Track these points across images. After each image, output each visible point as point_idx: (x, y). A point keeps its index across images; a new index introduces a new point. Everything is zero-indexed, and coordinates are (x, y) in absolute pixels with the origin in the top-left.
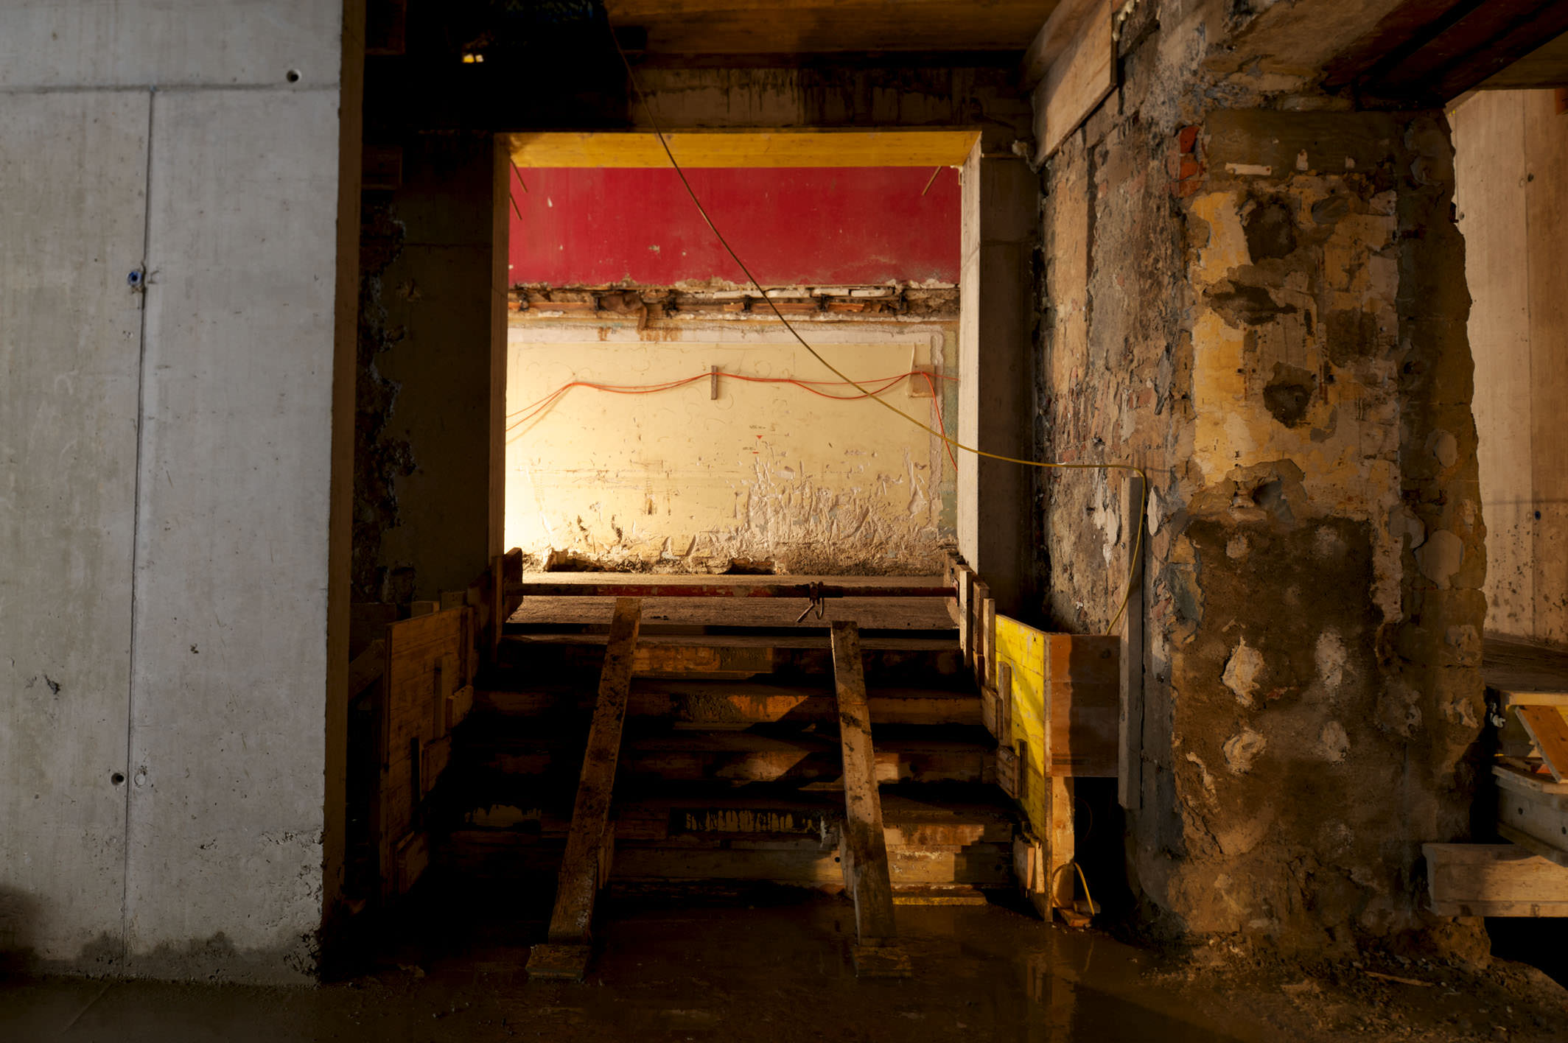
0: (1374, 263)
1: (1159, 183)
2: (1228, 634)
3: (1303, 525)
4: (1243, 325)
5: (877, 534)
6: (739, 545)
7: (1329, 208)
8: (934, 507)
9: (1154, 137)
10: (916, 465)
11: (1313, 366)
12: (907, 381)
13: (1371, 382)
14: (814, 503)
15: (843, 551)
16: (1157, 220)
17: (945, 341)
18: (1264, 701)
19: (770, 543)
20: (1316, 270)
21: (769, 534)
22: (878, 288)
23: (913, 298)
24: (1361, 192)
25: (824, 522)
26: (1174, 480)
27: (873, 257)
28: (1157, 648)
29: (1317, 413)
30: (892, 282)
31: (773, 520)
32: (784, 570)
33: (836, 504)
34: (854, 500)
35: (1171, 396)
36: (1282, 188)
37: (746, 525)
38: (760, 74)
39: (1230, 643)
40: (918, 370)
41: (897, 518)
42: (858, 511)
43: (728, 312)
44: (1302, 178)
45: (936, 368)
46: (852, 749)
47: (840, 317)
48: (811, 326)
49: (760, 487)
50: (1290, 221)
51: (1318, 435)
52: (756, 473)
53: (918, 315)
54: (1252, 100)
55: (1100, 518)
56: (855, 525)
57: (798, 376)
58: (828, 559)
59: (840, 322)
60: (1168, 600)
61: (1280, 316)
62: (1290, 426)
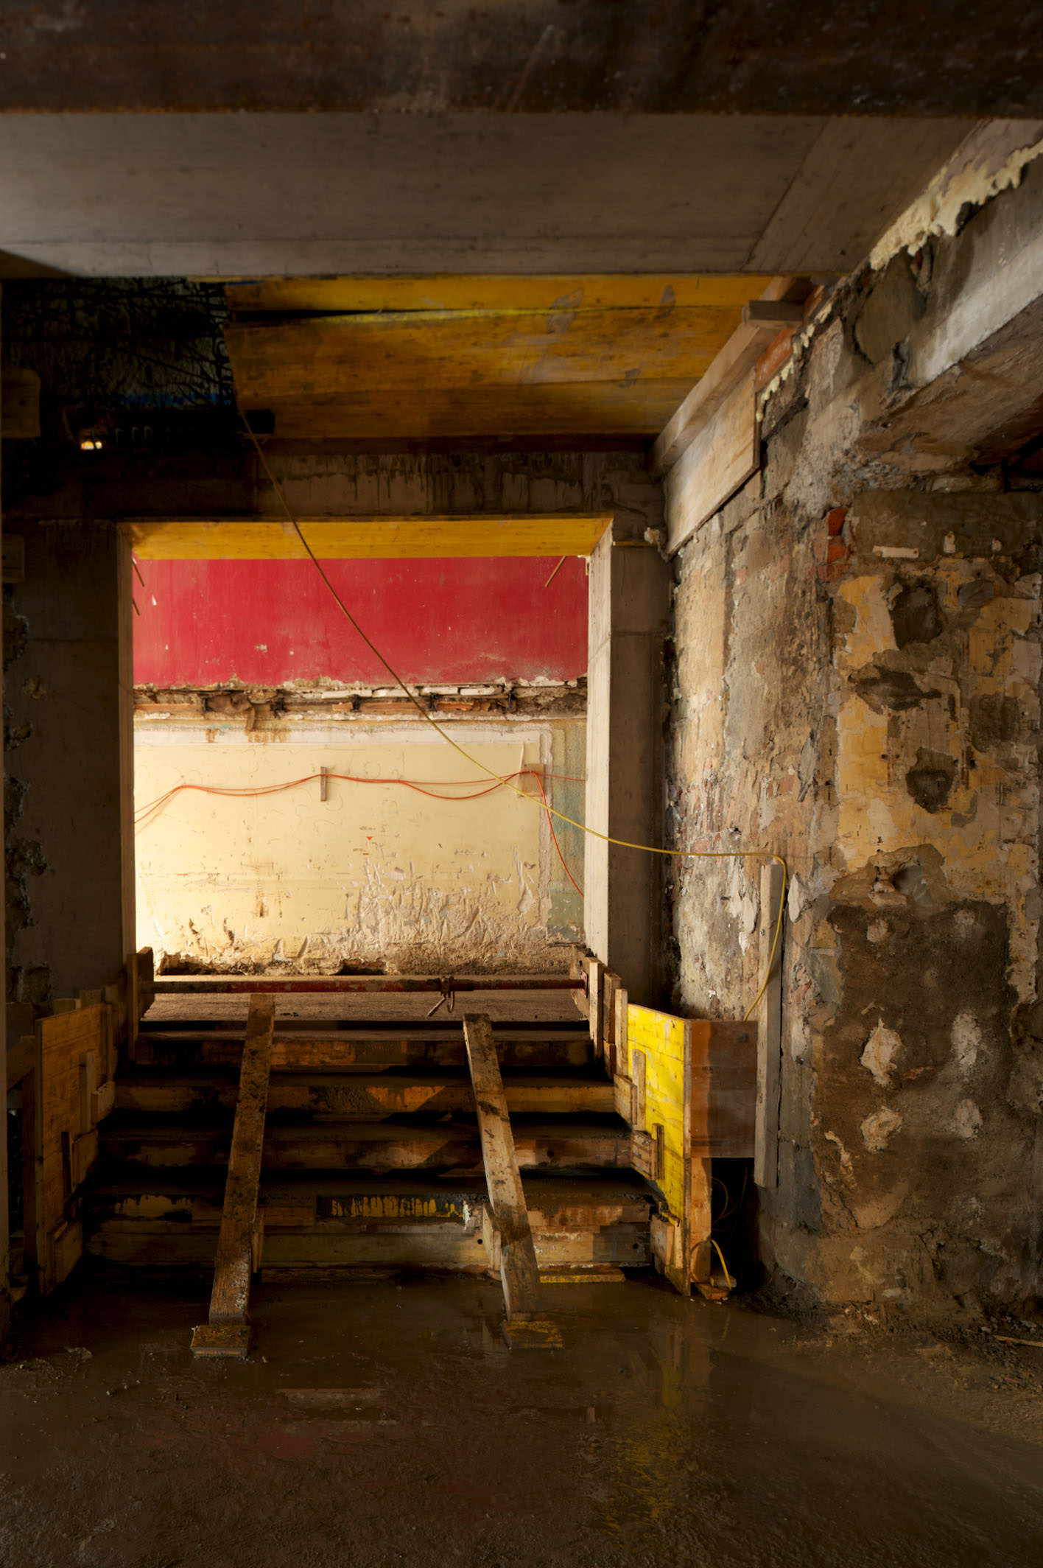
0: (1019, 647)
1: (803, 569)
2: (867, 1016)
3: (942, 909)
4: (888, 710)
7: (976, 592)
9: (801, 520)
11: (955, 751)
13: (1012, 766)
16: (802, 605)
18: (904, 1082)
20: (959, 655)
21: (380, 936)
24: (1006, 575)
26: (815, 866)
28: (797, 1031)
29: (959, 798)
31: (384, 921)
35: (814, 784)
36: (928, 571)
39: (869, 1024)
44: (948, 561)
46: (493, 1138)
50: (935, 605)
51: (959, 820)
54: (902, 481)
60: (808, 985)
61: (923, 702)
62: (930, 811)
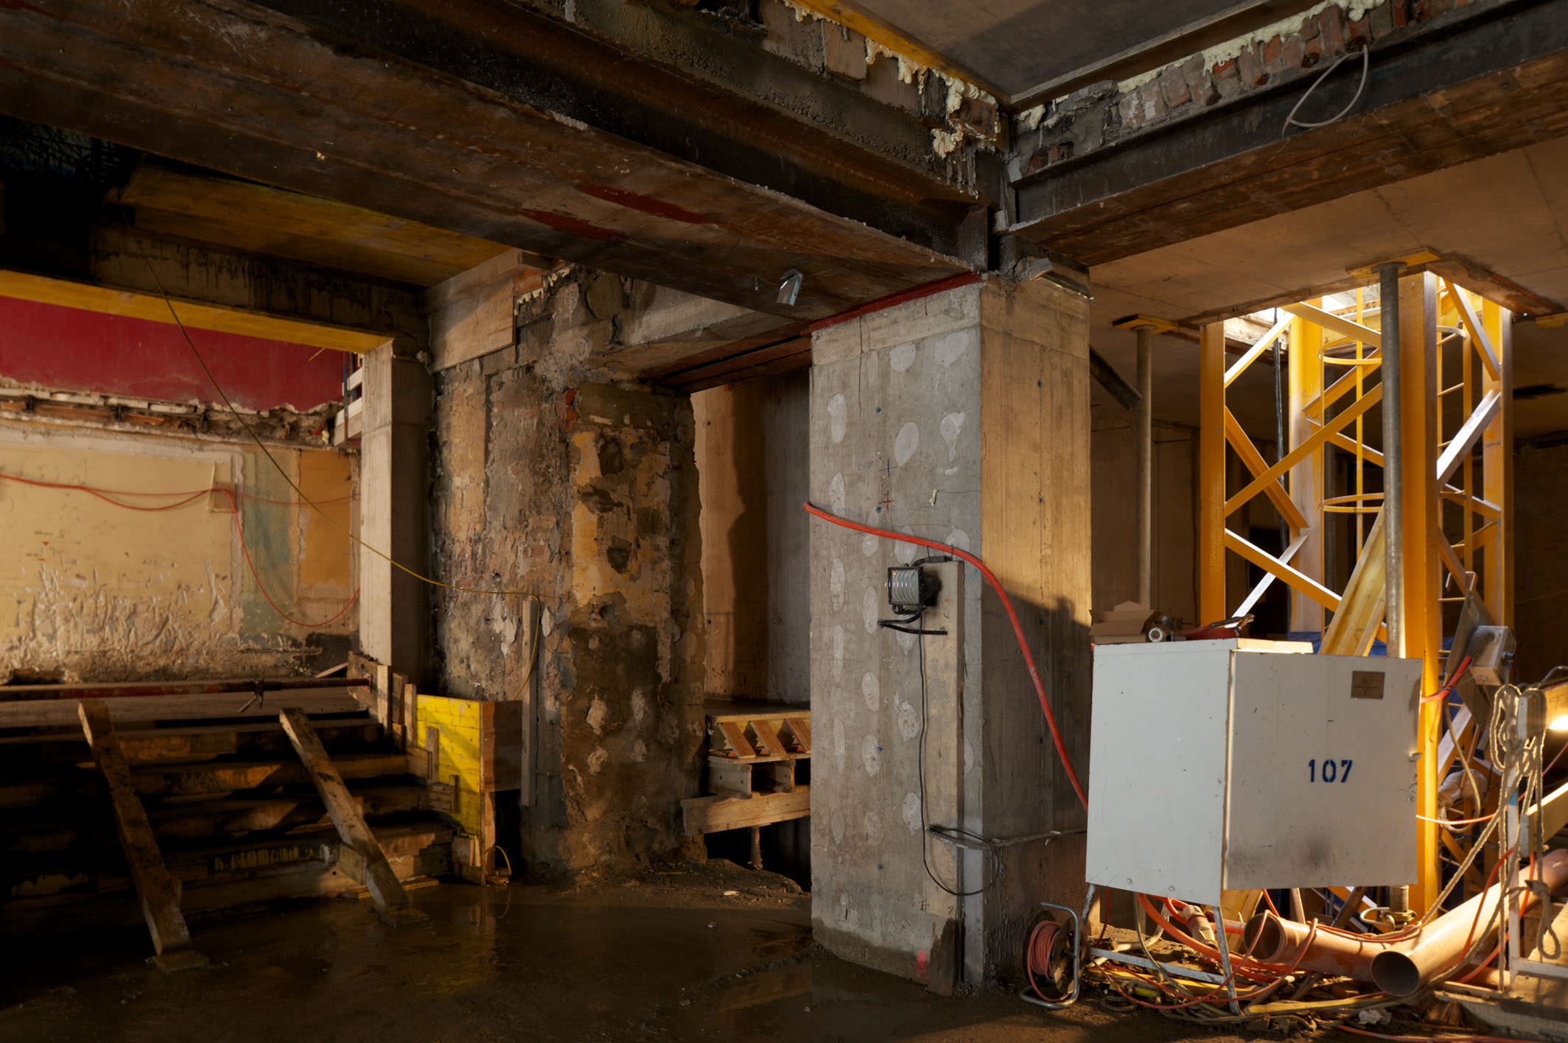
0: (659, 482)
1: (550, 420)
2: (589, 693)
3: (626, 629)
4: (597, 512)
5: (177, 642)
6: (22, 655)
7: (639, 448)
8: (234, 615)
9: (548, 389)
10: (217, 576)
11: (630, 538)
12: (208, 494)
13: (657, 548)
14: (109, 612)
15: (142, 658)
16: (550, 441)
17: (245, 462)
18: (607, 731)
19: (60, 652)
20: (632, 483)
21: (59, 644)
22: (179, 405)
23: (215, 418)
24: (654, 440)
25: (120, 630)
26: (561, 603)
27: (175, 375)
28: (550, 705)
29: (632, 565)
30: (195, 402)
31: (62, 629)
32: (76, 679)
33: (134, 613)
34: (154, 609)
35: (560, 552)
36: (617, 433)
37: (31, 634)
38: (217, 257)
39: (591, 699)
40: (219, 487)
41: (198, 626)
42: (157, 619)
43: (6, 410)
44: (627, 429)
45: (236, 486)
46: (335, 796)
47: (137, 428)
48: (105, 435)
49: (47, 595)
50: (620, 452)
51: (633, 578)
52: (42, 580)
53: (219, 435)
54: (603, 381)
55: (498, 626)
56: (154, 632)
57: (90, 483)
58: (126, 666)
59: (136, 433)
60: (556, 676)
61: (615, 508)
62: (620, 572)
